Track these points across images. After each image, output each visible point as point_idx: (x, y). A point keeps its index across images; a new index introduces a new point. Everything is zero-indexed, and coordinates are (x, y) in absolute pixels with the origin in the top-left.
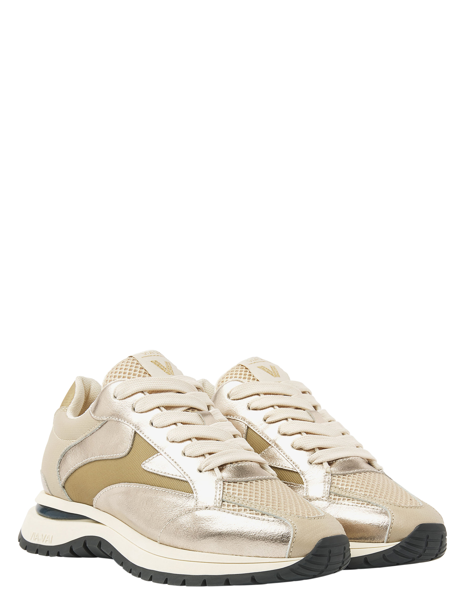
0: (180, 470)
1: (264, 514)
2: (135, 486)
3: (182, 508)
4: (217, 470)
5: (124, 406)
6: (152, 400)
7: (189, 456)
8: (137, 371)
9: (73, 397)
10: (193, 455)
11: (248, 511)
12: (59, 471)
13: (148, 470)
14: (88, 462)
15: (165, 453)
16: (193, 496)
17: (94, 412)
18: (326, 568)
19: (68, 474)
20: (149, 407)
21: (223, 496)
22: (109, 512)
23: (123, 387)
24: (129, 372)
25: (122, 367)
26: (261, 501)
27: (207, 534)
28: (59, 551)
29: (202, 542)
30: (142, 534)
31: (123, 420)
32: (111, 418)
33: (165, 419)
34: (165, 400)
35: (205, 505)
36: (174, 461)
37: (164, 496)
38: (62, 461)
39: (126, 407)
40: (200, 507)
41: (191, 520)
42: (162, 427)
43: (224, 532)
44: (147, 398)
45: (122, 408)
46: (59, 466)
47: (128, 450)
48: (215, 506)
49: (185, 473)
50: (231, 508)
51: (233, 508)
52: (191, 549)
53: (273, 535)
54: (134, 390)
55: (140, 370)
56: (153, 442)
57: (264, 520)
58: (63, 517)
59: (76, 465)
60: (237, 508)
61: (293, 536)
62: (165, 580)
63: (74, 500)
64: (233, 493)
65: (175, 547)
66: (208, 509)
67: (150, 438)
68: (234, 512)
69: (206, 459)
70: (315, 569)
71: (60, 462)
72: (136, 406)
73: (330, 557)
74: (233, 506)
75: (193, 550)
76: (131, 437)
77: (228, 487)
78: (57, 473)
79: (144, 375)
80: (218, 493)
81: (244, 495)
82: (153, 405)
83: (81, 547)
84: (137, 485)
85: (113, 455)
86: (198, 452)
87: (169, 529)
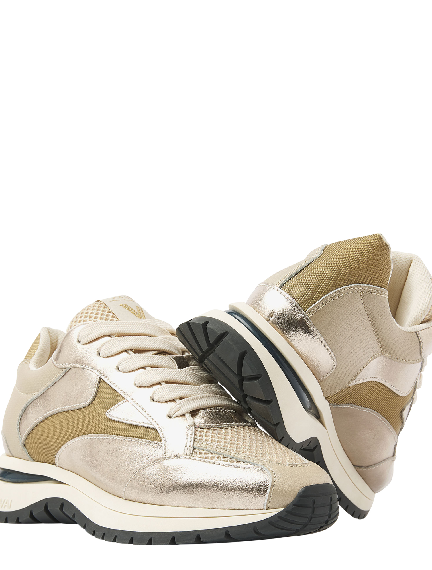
0: (148, 417)
1: (240, 462)
2: (99, 437)
3: (150, 458)
4: (188, 416)
5: (88, 351)
6: (119, 343)
7: (158, 402)
8: (104, 314)
9: (37, 348)
10: (162, 400)
11: (222, 459)
12: (19, 428)
13: (113, 418)
14: (49, 415)
15: (132, 399)
16: (161, 444)
17: (56, 359)
18: (310, 521)
19: (29, 430)
20: (115, 350)
21: (194, 443)
22: (72, 470)
23: (87, 330)
24: (96, 315)
25: (88, 311)
26: (237, 448)
27: (176, 485)
28: (18, 516)
29: (170, 494)
30: (107, 491)
31: (87, 366)
32: (74, 364)
33: (132, 363)
34: (133, 343)
35: (174, 454)
36: (142, 407)
37: (130, 446)
38: (22, 417)
39: (90, 352)
40: (169, 456)
41: (159, 471)
42: (129, 372)
43: (195, 482)
44: (113, 341)
45: (86, 352)
46: (19, 422)
47: (92, 398)
48: (185, 453)
49: (153, 419)
50: (203, 455)
51: (205, 456)
52: (159, 503)
53: (250, 484)
54: (99, 333)
55: (108, 314)
56: (119, 388)
57: (239, 467)
58: (24, 479)
59: (38, 419)
60: (209, 455)
61: (272, 484)
62: (130, 540)
63: (35, 459)
64: (206, 440)
65: (142, 503)
66: (177, 457)
67: (116, 384)
68: (206, 459)
69: (177, 403)
70: (297, 522)
71: (21, 417)
72: (101, 350)
73: (314, 508)
74: (205, 453)
75: (161, 504)
76: (95, 384)
77: (200, 433)
78: (17, 430)
79: (112, 318)
80: (189, 439)
81: (218, 442)
82: (120, 348)
83: (42, 510)
84: (101, 436)
85: (76, 405)
86: (168, 396)
87: (134, 482)
